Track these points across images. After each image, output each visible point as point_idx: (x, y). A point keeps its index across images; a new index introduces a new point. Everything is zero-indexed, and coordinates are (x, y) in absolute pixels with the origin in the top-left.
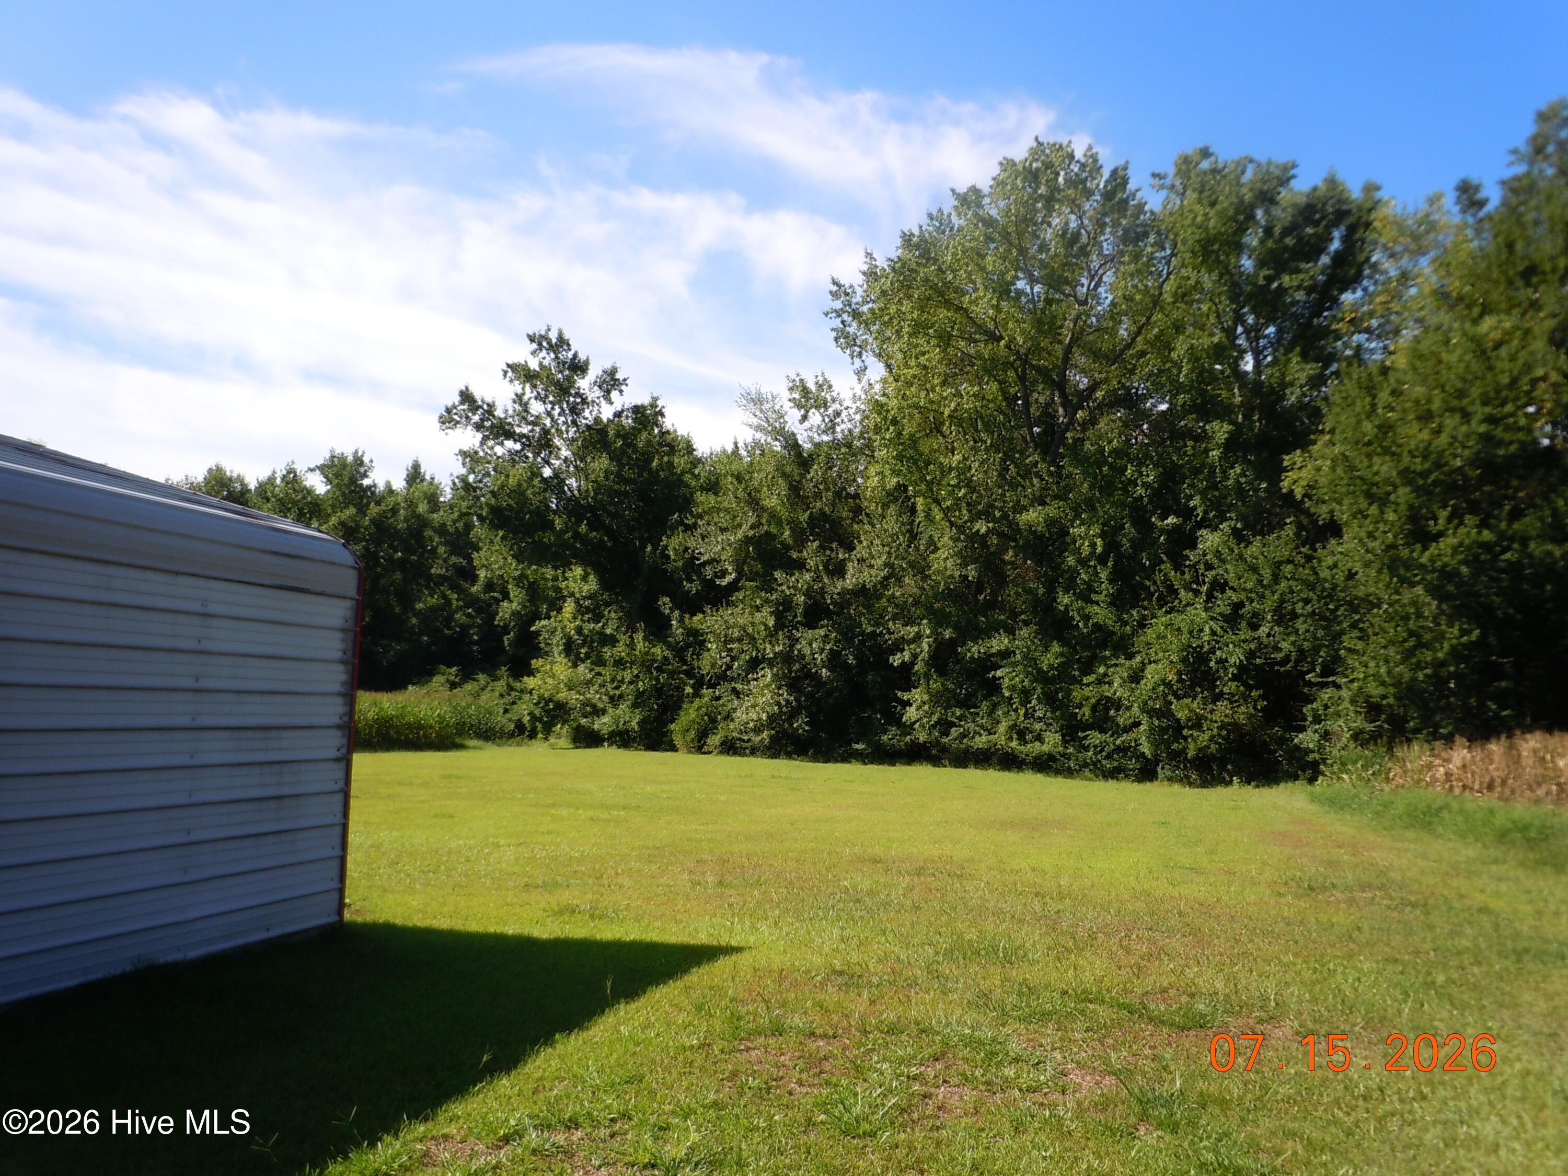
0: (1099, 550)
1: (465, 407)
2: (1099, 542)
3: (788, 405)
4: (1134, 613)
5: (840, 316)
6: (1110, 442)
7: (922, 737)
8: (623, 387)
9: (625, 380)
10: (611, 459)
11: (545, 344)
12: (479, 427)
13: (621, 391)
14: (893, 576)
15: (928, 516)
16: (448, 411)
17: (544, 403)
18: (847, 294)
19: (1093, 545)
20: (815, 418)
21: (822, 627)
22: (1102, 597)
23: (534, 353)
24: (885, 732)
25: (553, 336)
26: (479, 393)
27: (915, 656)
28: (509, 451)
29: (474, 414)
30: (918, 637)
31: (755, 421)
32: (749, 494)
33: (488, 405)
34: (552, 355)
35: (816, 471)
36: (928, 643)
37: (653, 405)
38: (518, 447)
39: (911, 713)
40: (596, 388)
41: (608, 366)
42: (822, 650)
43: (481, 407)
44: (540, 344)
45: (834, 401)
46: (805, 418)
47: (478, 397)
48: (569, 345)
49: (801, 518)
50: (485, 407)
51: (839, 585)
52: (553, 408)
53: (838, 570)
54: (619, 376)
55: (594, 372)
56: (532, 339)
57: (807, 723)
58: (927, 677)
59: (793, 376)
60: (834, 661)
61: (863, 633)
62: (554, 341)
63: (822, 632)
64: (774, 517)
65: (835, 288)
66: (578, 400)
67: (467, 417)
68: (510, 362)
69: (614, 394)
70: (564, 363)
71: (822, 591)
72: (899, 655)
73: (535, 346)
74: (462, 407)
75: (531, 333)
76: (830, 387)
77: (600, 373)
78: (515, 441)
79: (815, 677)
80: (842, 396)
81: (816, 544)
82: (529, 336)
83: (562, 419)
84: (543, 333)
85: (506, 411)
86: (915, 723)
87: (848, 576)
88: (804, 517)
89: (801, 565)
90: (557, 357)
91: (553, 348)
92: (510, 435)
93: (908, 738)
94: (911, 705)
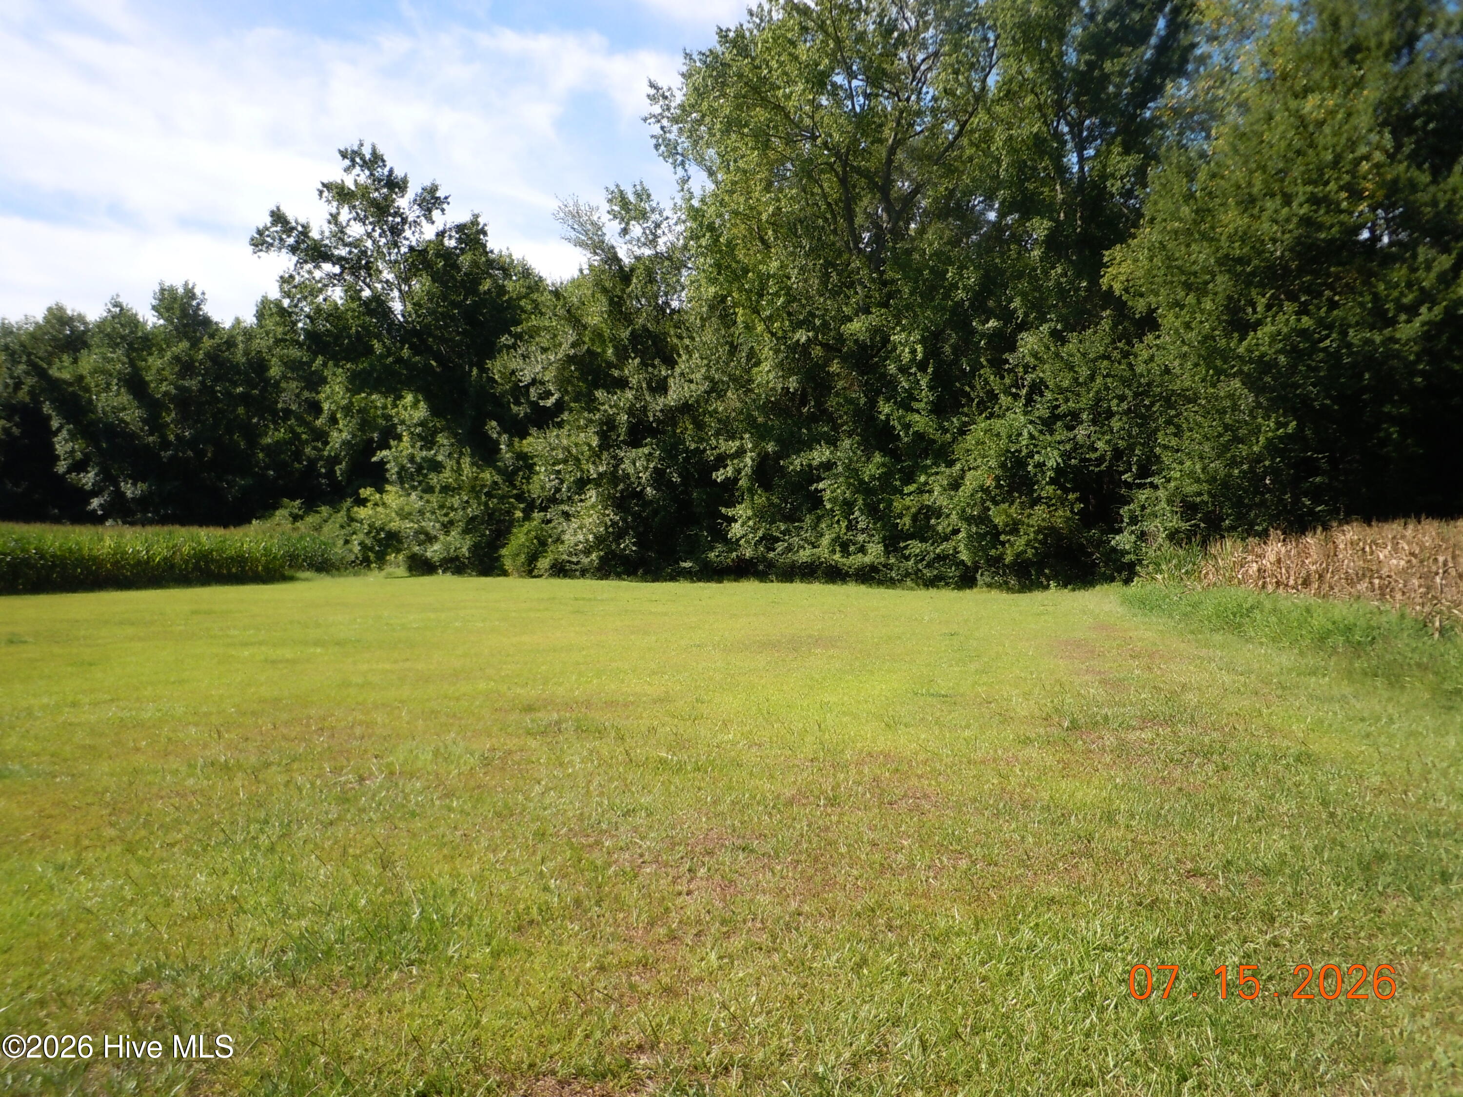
0: (920, 356)
1: (278, 228)
2: (919, 348)
3: (605, 218)
4: (955, 420)
5: (659, 121)
6: (931, 245)
7: (748, 553)
8: (445, 206)
9: (446, 198)
10: (434, 281)
11: (358, 160)
12: (294, 249)
13: (443, 210)
14: (716, 390)
15: (749, 328)
16: (260, 232)
17: (364, 224)
18: (665, 98)
19: (913, 352)
20: (636, 230)
21: (646, 445)
22: (922, 405)
23: (347, 170)
24: (712, 549)
25: (367, 153)
26: (291, 214)
27: (738, 471)
28: (327, 275)
29: (289, 236)
30: (740, 453)
31: (573, 234)
32: (569, 311)
33: (303, 226)
34: (367, 172)
35: (636, 285)
36: (751, 458)
37: (475, 222)
38: (337, 270)
39: (736, 530)
40: (416, 207)
41: (428, 183)
42: (646, 468)
43: (293, 229)
44: (353, 160)
45: (653, 210)
46: (625, 231)
47: (291, 218)
48: (383, 161)
49: (623, 336)
50: (300, 228)
51: (661, 400)
52: (373, 230)
53: (660, 387)
54: (440, 194)
55: (413, 190)
56: (344, 155)
57: (634, 544)
58: (751, 491)
59: (612, 187)
60: (659, 478)
61: (687, 451)
62: (368, 156)
63: (646, 450)
64: (598, 335)
65: (652, 92)
66: (398, 220)
67: (281, 239)
68: (326, 181)
69: (436, 214)
70: (380, 181)
71: (645, 409)
72: (722, 471)
73: (347, 162)
74: (275, 229)
75: (342, 149)
76: (649, 196)
77: (420, 191)
78: (334, 264)
79: (640, 495)
80: (661, 206)
81: (637, 361)
82: (340, 152)
83: (383, 240)
84: (356, 148)
85: (322, 233)
86: (741, 538)
87: (670, 392)
88: (626, 334)
89: (622, 384)
90: (372, 174)
91: (365, 164)
92: (327, 257)
93: (734, 554)
94: (736, 521)
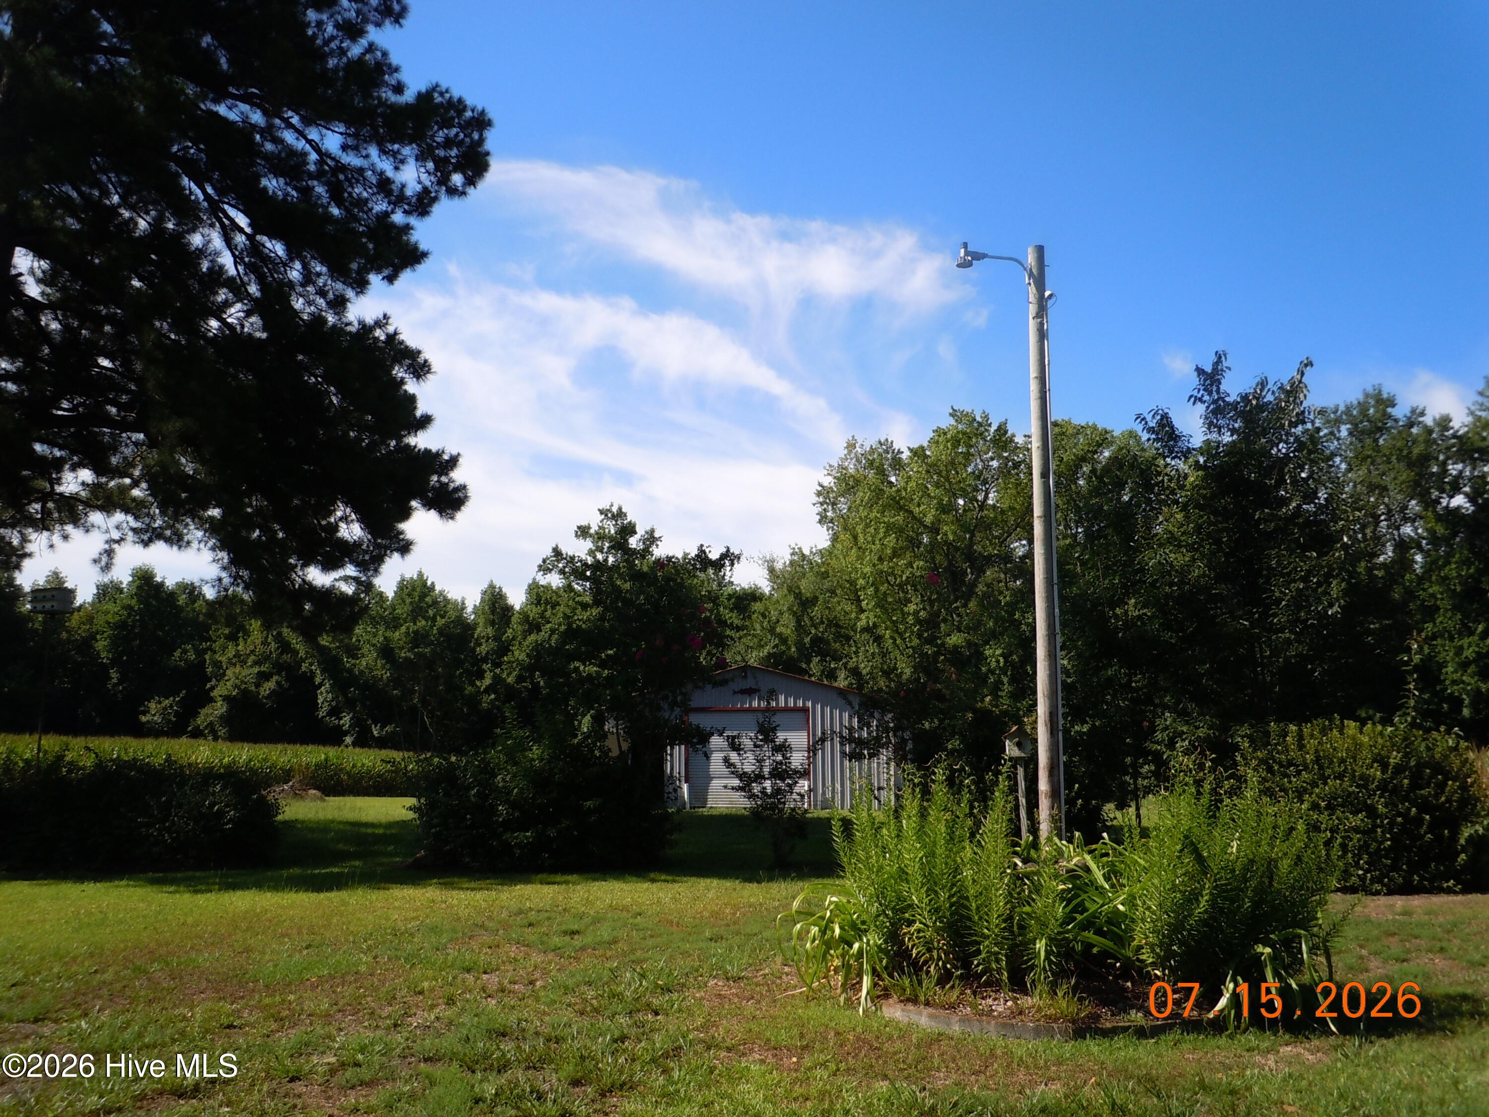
0: (1002, 664)
1: (555, 559)
2: (1002, 660)
4: (1024, 703)
5: (822, 505)
6: (1005, 597)
8: (659, 543)
9: (660, 538)
11: (609, 515)
12: (562, 571)
13: (658, 546)
16: (544, 561)
18: (827, 492)
19: (998, 662)
22: (1004, 694)
23: (601, 521)
25: (615, 509)
26: (566, 550)
29: (560, 563)
33: (570, 557)
34: (614, 522)
35: (816, 611)
40: (641, 544)
41: (648, 528)
43: (565, 558)
44: (606, 515)
47: (564, 552)
48: (625, 515)
49: (804, 640)
50: (568, 558)
54: (656, 535)
55: (640, 533)
56: (601, 512)
59: (794, 546)
62: (616, 513)
64: (784, 640)
65: (819, 488)
67: (556, 566)
69: (653, 548)
70: (621, 527)
73: (603, 516)
74: (553, 559)
75: (601, 508)
77: (644, 533)
81: (819, 658)
82: (599, 510)
84: (608, 507)
88: (807, 640)
90: (617, 524)
91: (615, 518)
